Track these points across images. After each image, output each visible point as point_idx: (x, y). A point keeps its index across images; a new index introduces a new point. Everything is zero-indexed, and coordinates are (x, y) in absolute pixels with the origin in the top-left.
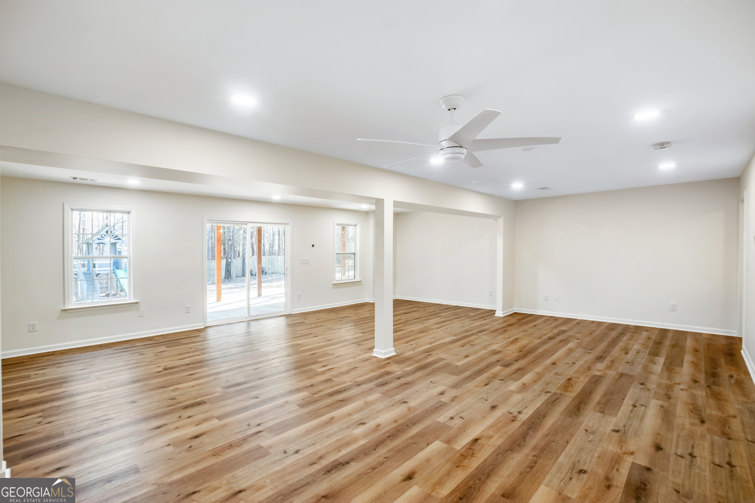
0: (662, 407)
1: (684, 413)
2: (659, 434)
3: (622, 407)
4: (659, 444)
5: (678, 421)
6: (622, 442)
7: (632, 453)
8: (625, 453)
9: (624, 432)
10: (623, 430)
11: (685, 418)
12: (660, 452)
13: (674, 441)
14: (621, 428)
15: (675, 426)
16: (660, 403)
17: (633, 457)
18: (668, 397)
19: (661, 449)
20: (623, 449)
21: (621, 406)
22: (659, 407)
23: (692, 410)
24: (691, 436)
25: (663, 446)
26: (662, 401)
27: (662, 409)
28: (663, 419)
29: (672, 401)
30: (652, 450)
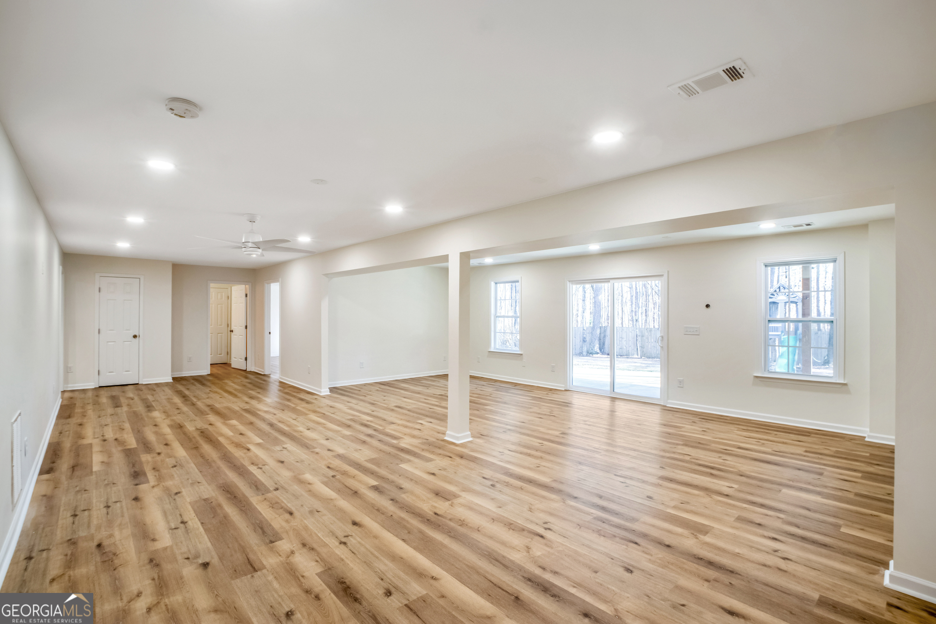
0: (154, 540)
1: (123, 545)
2: (141, 508)
3: (194, 515)
4: (137, 501)
5: (128, 531)
6: (167, 490)
7: (153, 487)
8: (158, 485)
9: (171, 496)
10: (173, 496)
11: (121, 540)
12: (133, 497)
13: (125, 510)
14: (176, 497)
15: (129, 524)
16: (159, 545)
17: (152, 485)
18: (154, 562)
19: (134, 499)
20: (162, 486)
21: (197, 515)
22: (157, 537)
23: (114, 558)
24: (110, 523)
25: (134, 502)
26: (158, 550)
27: (152, 537)
28: (144, 524)
29: (145, 558)
30: (140, 495)
